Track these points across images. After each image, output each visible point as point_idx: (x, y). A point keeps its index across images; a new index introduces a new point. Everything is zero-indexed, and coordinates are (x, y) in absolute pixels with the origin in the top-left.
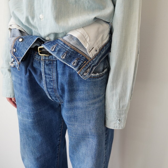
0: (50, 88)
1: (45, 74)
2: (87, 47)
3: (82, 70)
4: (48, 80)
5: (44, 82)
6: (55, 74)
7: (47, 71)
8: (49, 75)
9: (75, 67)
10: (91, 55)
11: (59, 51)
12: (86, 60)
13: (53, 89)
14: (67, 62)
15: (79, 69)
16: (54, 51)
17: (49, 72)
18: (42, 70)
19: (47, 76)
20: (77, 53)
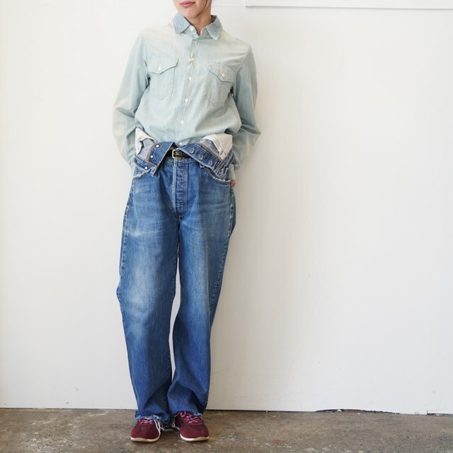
0: (179, 191)
1: (177, 176)
2: (220, 150)
3: (218, 169)
4: (178, 182)
5: (173, 186)
6: (186, 176)
7: (179, 173)
8: (181, 176)
9: (212, 166)
10: (222, 157)
11: (198, 153)
12: (219, 161)
13: (181, 192)
14: (204, 162)
15: (215, 168)
16: (194, 153)
17: (181, 174)
18: (174, 172)
19: (178, 178)
20: (211, 155)
